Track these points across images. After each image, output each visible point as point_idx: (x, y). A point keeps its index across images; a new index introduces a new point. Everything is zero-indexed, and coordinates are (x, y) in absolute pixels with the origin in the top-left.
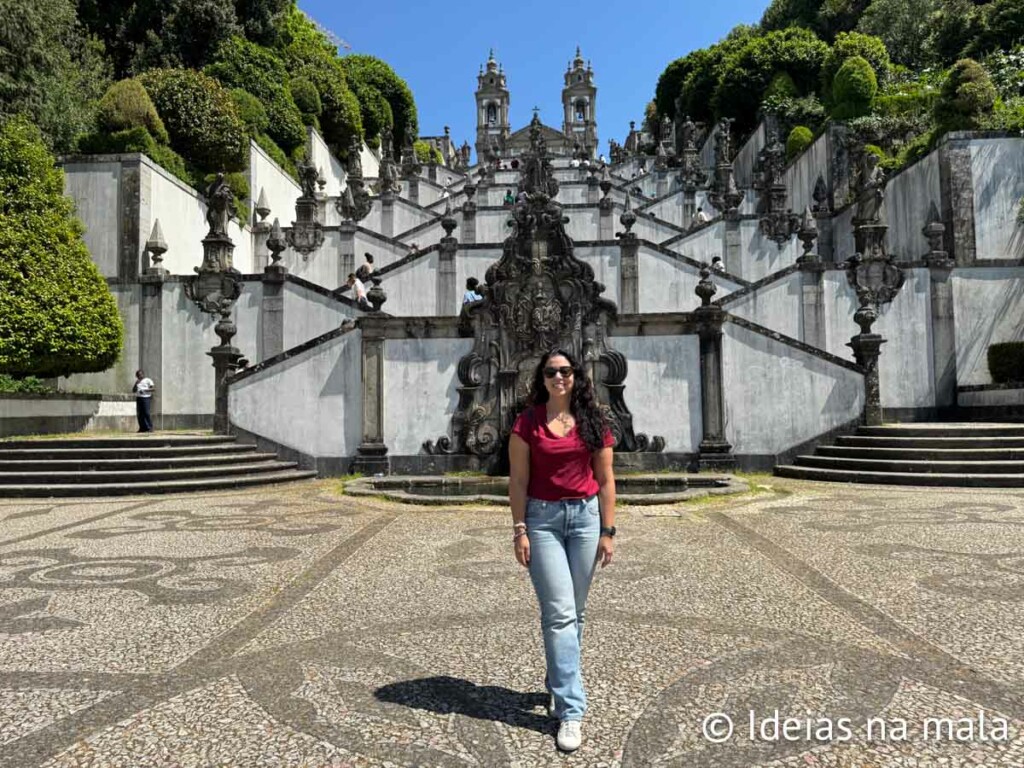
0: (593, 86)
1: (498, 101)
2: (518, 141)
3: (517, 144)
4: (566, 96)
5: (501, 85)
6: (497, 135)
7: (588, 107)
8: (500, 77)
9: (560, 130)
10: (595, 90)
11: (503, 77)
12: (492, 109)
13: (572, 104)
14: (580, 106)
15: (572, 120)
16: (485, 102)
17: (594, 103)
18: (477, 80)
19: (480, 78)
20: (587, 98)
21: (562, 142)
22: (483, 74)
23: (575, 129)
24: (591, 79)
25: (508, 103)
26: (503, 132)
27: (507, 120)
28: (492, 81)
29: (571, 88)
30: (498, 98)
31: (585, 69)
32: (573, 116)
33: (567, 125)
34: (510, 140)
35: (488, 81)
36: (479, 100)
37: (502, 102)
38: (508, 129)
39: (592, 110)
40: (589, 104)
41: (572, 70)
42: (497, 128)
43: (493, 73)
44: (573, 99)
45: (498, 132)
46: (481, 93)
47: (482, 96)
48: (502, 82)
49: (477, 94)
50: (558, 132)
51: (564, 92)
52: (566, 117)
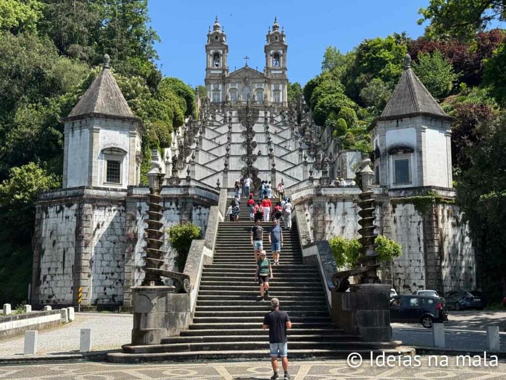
0: (285, 44)
1: (221, 52)
2: (233, 79)
3: (233, 81)
4: (267, 49)
5: (223, 41)
6: (220, 74)
7: (282, 58)
8: (223, 35)
9: (262, 72)
10: (286, 46)
11: (224, 36)
12: (216, 56)
13: (271, 55)
14: (277, 56)
15: (271, 65)
16: (212, 52)
17: (286, 56)
18: (207, 37)
19: (208, 35)
20: (281, 52)
21: (264, 80)
22: (211, 33)
23: (273, 72)
24: (284, 39)
25: (227, 52)
26: (224, 72)
27: (226, 64)
28: (217, 38)
29: (270, 45)
30: (220, 49)
31: (280, 32)
32: (272, 62)
33: (268, 69)
34: (228, 77)
35: (214, 38)
36: (207, 50)
37: (223, 52)
38: (227, 71)
39: (284, 60)
40: (282, 55)
41: (271, 33)
42: (220, 70)
43: (218, 33)
44: (272, 52)
45: (221, 72)
46: (210, 45)
47: (210, 47)
48: (224, 39)
49: (206, 46)
50: (261, 73)
51: (266, 47)
52: (267, 64)
